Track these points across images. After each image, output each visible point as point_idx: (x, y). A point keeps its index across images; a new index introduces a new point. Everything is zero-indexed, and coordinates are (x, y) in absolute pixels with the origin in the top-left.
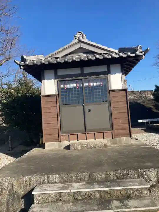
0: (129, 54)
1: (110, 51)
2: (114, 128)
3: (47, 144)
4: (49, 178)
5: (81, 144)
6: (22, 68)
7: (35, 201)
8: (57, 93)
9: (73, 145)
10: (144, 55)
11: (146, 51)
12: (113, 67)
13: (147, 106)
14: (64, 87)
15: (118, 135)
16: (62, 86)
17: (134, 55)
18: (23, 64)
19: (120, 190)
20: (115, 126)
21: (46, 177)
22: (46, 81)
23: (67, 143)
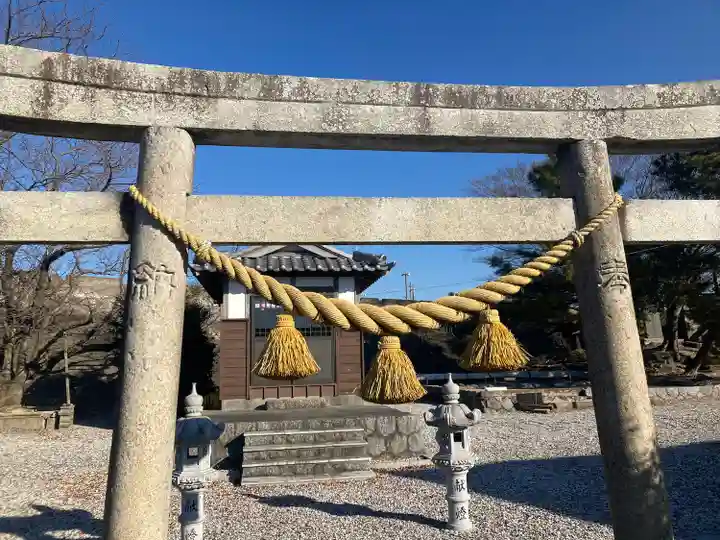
0: (366, 267)
1: (339, 255)
2: (339, 379)
3: (224, 403)
4: (257, 425)
5: (284, 401)
6: (197, 274)
7: (247, 443)
8: (248, 317)
9: (273, 403)
10: (389, 270)
11: (391, 266)
12: (342, 281)
13: (433, 342)
14: (261, 307)
15: (343, 392)
16: (257, 306)
17: (374, 269)
18: (200, 269)
19: (335, 433)
20: (340, 376)
21: (254, 424)
22: (230, 295)
23: (260, 402)
